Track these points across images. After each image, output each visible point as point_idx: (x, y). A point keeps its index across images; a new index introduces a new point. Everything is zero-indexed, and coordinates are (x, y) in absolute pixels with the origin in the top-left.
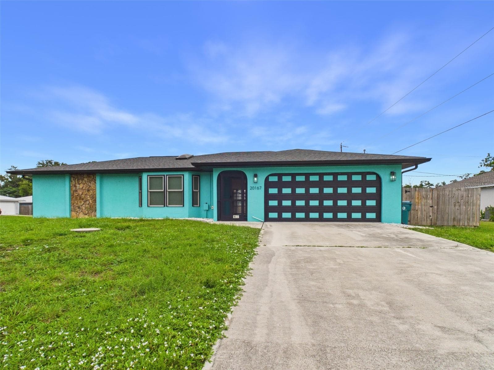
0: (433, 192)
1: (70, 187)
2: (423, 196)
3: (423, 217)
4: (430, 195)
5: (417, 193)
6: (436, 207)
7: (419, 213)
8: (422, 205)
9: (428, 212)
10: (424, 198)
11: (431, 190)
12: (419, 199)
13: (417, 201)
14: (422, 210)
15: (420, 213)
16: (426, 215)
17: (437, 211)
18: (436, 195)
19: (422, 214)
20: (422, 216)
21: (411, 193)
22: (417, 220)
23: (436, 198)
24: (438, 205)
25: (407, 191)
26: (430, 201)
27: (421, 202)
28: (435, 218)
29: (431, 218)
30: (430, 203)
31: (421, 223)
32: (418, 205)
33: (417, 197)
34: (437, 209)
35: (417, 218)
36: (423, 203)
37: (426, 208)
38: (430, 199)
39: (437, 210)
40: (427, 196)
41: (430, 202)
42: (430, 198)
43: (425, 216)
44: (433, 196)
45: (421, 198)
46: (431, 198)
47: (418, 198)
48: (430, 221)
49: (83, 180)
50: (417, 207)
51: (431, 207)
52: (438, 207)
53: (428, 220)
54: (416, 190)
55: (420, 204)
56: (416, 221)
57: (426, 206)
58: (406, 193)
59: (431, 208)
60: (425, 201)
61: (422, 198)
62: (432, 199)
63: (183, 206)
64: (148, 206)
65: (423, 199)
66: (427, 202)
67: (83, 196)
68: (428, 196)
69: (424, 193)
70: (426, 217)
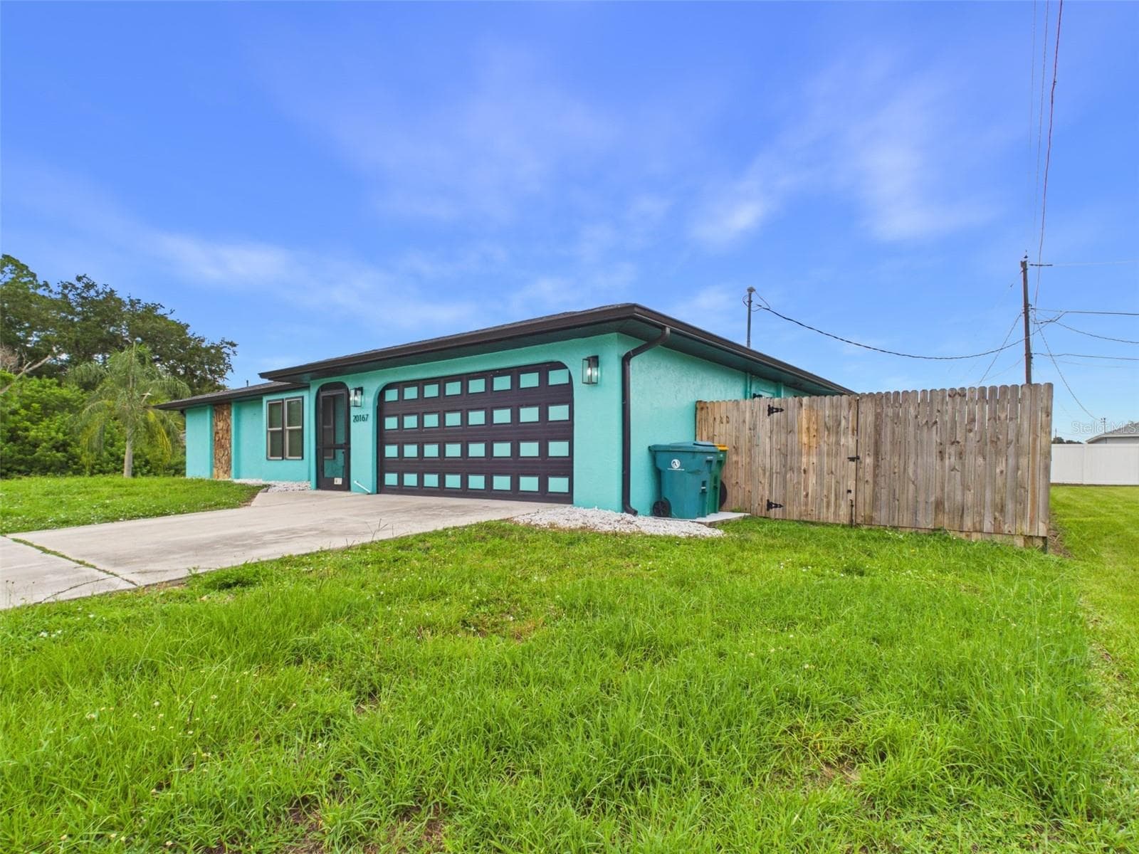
0: (862, 409)
1: (212, 426)
2: (825, 423)
3: (825, 493)
4: (850, 419)
5: (804, 413)
6: (869, 461)
7: (812, 480)
8: (820, 454)
9: (843, 477)
10: (828, 430)
11: (854, 404)
12: (813, 433)
13: (805, 439)
14: (822, 470)
15: (814, 482)
16: (836, 486)
17: (875, 476)
18: (871, 418)
19: (820, 482)
20: (822, 490)
21: (786, 417)
22: (806, 504)
23: (870, 429)
24: (877, 454)
25: (773, 408)
26: (850, 440)
27: (818, 443)
28: (868, 501)
29: (851, 496)
30: (848, 447)
31: (819, 516)
32: (808, 454)
33: (805, 425)
34: (876, 466)
35: (807, 495)
36: (825, 448)
37: (836, 466)
38: (850, 432)
39: (874, 470)
40: (839, 424)
41: (848, 441)
42: (850, 429)
43: (829, 491)
44: (861, 421)
45: (817, 430)
46: (853, 430)
47: (808, 429)
48: (849, 508)
49: (223, 414)
50: (804, 459)
51: (852, 459)
52: (878, 461)
53: (843, 503)
54: (801, 405)
55: (814, 451)
56: (803, 508)
57: (835, 457)
58: (769, 415)
59: (853, 464)
60: (833, 439)
61: (822, 428)
62: (856, 430)
63: (303, 458)
64: (267, 459)
65: (826, 433)
66: (838, 443)
67: (223, 441)
68: (843, 423)
69: (827, 412)
70: (833, 495)
